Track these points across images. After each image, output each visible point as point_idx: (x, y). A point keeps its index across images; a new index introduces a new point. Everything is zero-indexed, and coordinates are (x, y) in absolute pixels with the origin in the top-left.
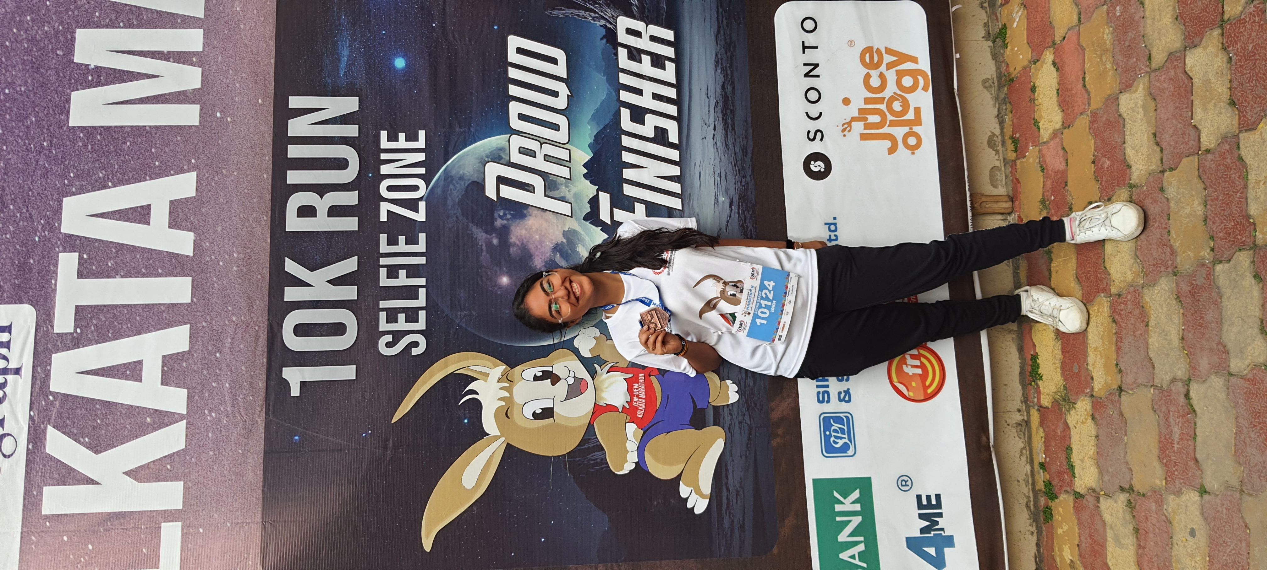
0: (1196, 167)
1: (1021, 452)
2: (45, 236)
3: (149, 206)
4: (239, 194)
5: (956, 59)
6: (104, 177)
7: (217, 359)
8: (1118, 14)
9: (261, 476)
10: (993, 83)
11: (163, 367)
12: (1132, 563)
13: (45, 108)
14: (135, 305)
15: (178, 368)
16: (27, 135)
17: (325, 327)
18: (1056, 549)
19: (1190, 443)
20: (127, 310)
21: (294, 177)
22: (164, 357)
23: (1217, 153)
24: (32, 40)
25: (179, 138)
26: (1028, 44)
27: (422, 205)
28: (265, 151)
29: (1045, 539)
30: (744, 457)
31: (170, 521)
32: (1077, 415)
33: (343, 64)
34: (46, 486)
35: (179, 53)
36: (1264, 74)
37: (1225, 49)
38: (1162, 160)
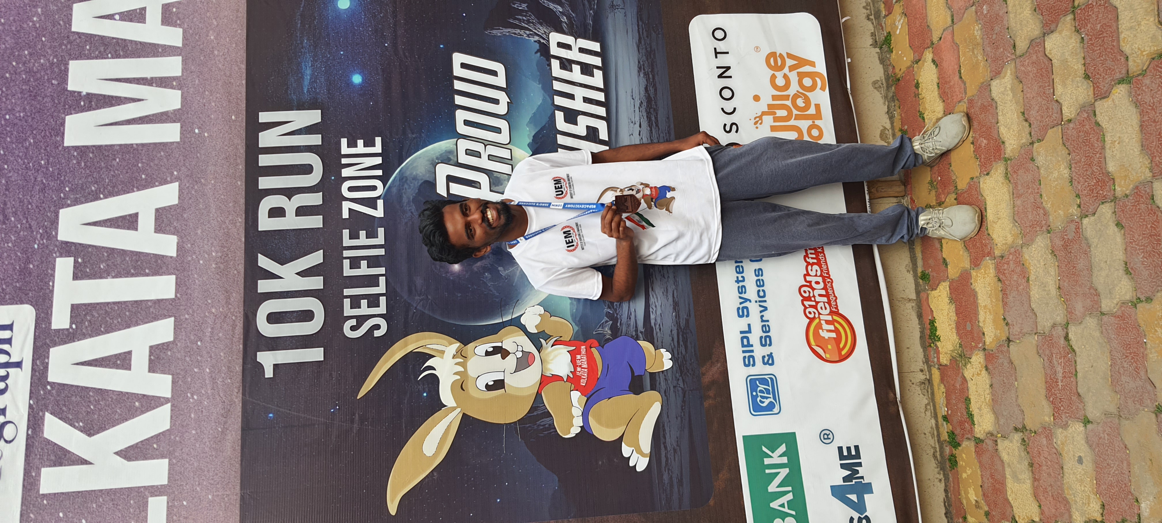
0: (1061, 136)
1: (926, 407)
2: (43, 244)
3: (136, 215)
4: (216, 200)
5: (848, 63)
6: (96, 190)
7: (198, 348)
8: (985, 12)
9: (239, 451)
10: (882, 84)
11: (150, 356)
12: (1029, 496)
13: (42, 131)
14: (124, 302)
15: (164, 356)
16: (26, 155)
17: (295, 314)
18: (963, 493)
19: (1072, 379)
20: (118, 307)
21: (265, 183)
22: (151, 347)
23: (1077, 122)
24: (30, 72)
25: (162, 153)
26: (910, 46)
27: (380, 203)
28: (239, 161)
29: (952, 485)
30: (679, 418)
31: (156, 496)
32: (973, 368)
33: (306, 82)
34: (44, 467)
35: (161, 79)
36: (1112, 49)
37: (1078, 31)
38: (1030, 134)
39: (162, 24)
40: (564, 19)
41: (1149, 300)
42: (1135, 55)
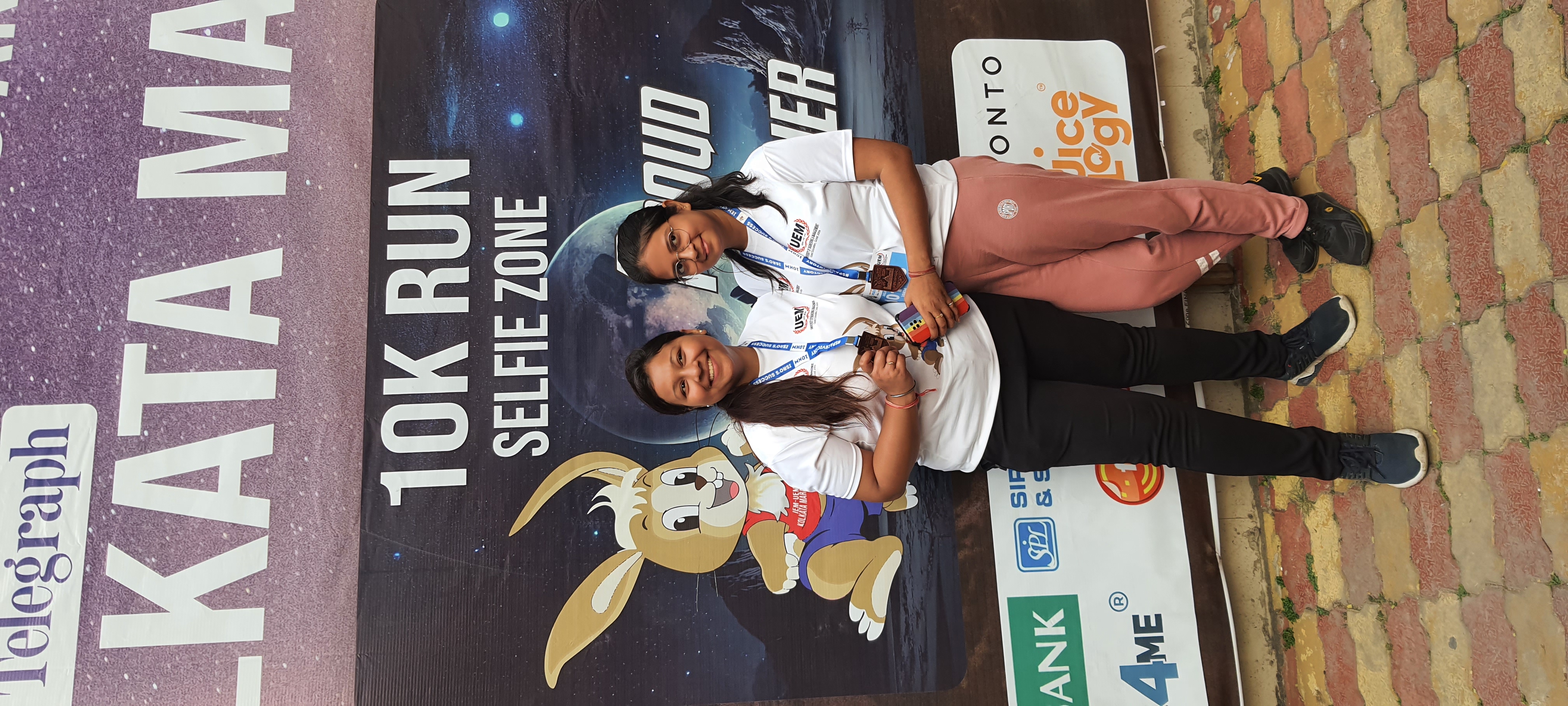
0: (1437, 217)
1: (1255, 565)
2: (109, 325)
3: (228, 289)
4: (331, 273)
5: (1162, 107)
6: (177, 256)
7: (305, 465)
8: (1343, 47)
9: (356, 600)
10: (1207, 134)
11: (242, 474)
12: (1387, 687)
13: (109, 178)
14: (211, 403)
15: (260, 475)
16: (88, 209)
17: (431, 424)
18: (1300, 680)
19: (1444, 537)
20: (202, 409)
21: (394, 252)
22: (244, 462)
23: (1458, 198)
24: (94, 100)
25: (262, 210)
26: (1245, 87)
27: (544, 282)
28: (362, 223)
29: (1287, 669)
30: (925, 573)
31: (249, 655)
32: (1317, 516)
33: (451, 123)
34: (105, 614)
35: (263, 113)
36: (1504, 105)
37: (1462, 79)
38: (1398, 211)
39: (266, 43)
40: (788, 42)
41: (1545, 436)
42: (1534, 115)
